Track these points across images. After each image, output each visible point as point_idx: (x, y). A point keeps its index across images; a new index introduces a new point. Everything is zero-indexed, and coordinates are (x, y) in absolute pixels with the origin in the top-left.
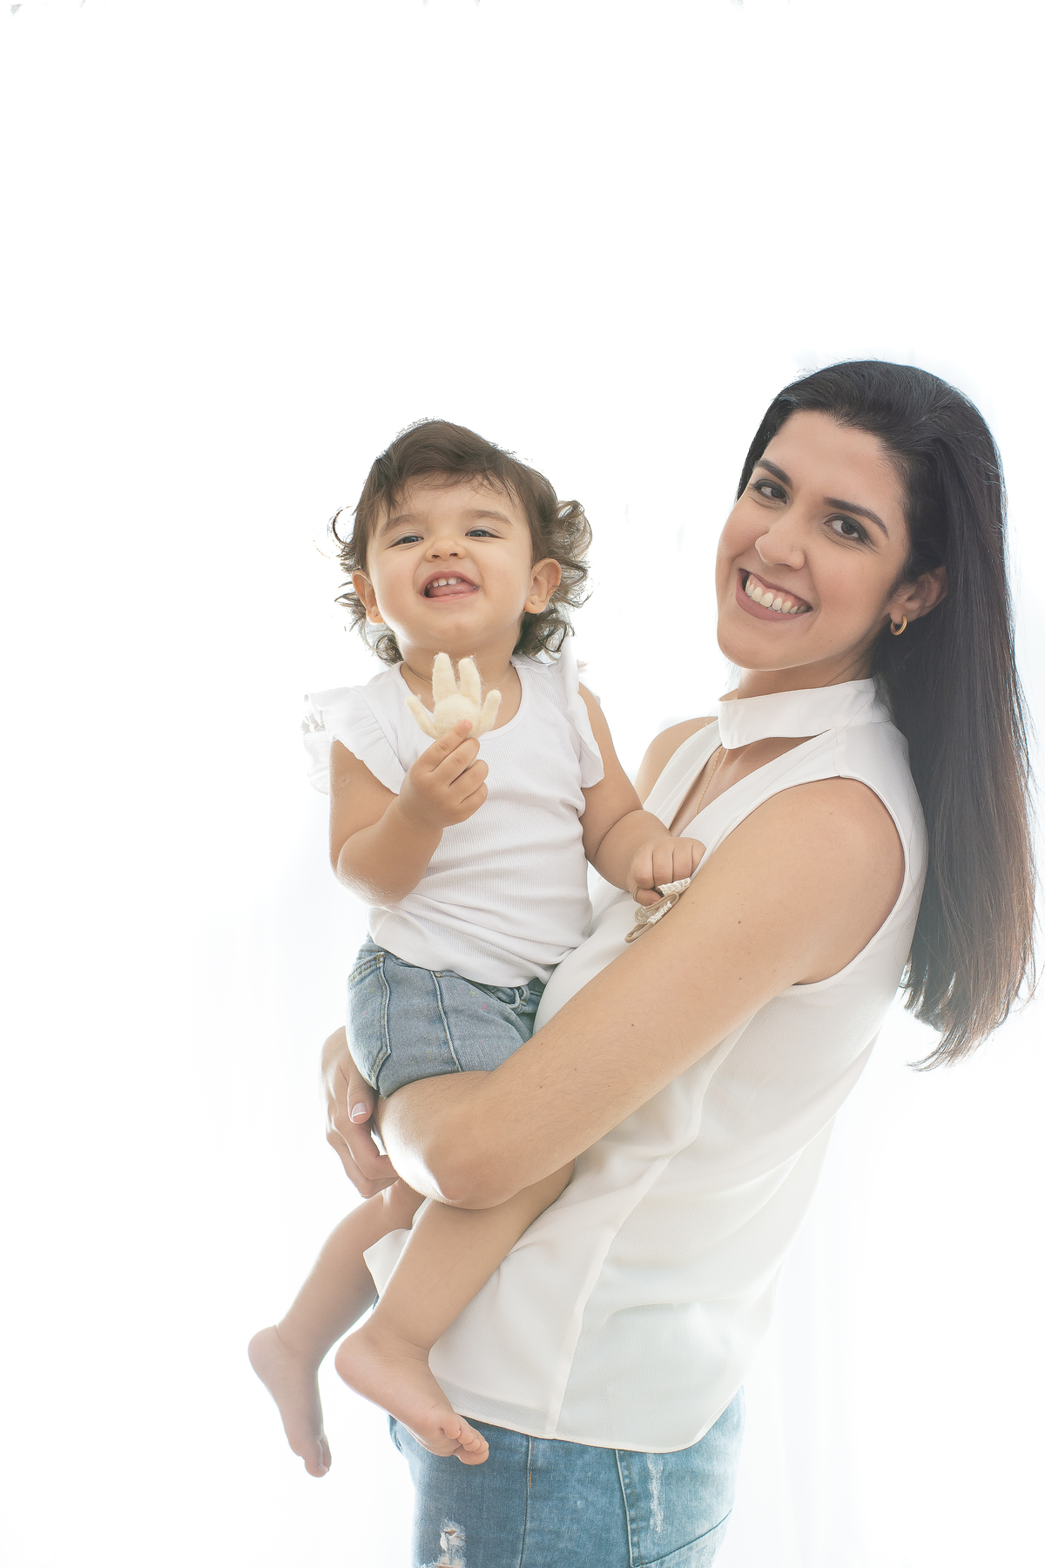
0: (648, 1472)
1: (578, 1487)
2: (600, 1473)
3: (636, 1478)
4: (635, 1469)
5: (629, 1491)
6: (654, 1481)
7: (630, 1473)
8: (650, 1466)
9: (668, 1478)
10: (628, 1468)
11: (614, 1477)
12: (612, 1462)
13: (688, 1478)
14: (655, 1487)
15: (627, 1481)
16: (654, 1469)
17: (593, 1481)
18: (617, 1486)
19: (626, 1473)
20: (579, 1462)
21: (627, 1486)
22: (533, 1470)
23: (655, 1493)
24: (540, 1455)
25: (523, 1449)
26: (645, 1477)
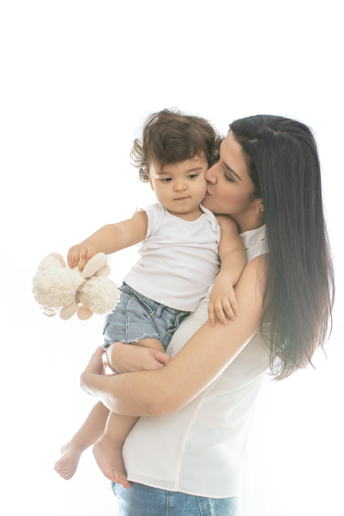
0: (210, 505)
1: (185, 513)
2: (192, 508)
3: (205, 508)
4: (205, 505)
5: (203, 513)
6: (212, 508)
7: (203, 507)
8: (210, 504)
9: (216, 507)
10: (202, 505)
11: (197, 508)
12: (197, 503)
13: (223, 506)
14: (212, 510)
15: (202, 509)
16: (212, 504)
17: (190, 511)
18: (199, 512)
19: (202, 507)
20: (185, 504)
21: (203, 511)
22: (169, 507)
23: (213, 513)
24: (171, 502)
25: (165, 500)
26: (209, 507)
